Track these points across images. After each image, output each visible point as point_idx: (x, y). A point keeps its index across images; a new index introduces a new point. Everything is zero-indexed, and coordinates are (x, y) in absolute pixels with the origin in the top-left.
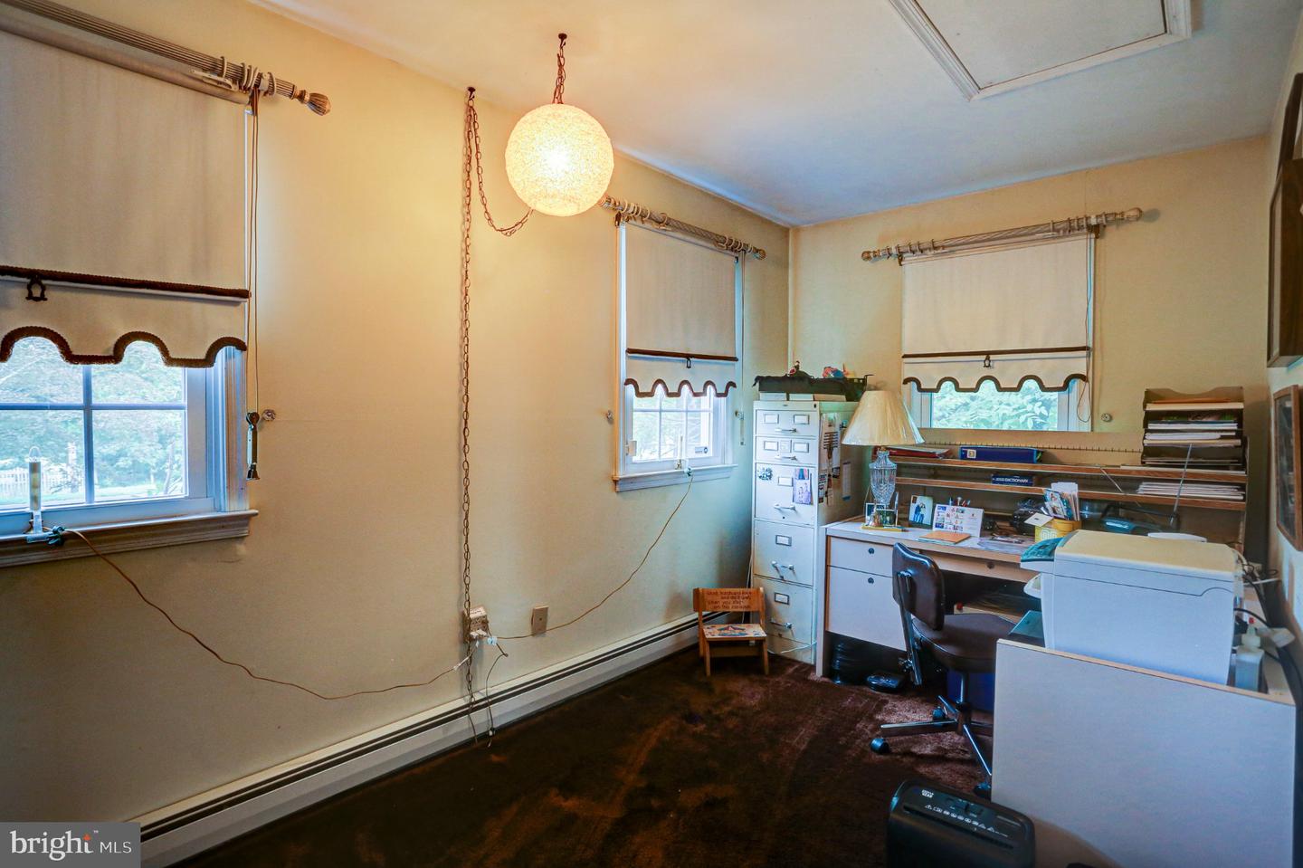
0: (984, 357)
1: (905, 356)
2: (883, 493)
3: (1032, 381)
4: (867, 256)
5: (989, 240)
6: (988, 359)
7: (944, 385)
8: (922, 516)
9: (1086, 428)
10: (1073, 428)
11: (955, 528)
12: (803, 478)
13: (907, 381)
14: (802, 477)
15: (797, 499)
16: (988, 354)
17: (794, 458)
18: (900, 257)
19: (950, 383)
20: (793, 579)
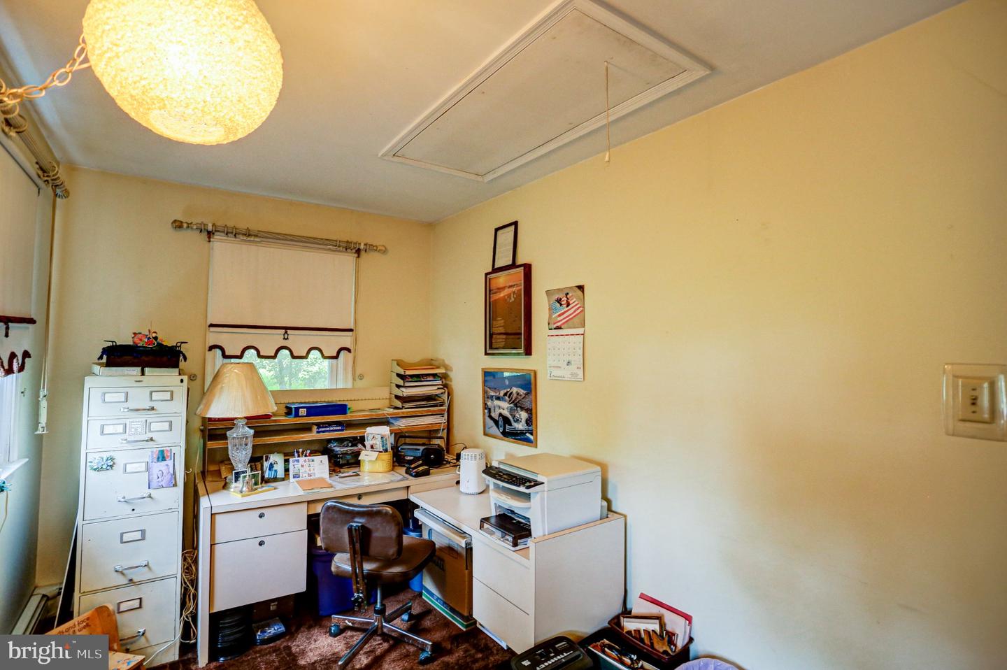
0: (283, 331)
1: (212, 325)
2: (240, 457)
3: (317, 351)
4: (178, 225)
5: (292, 240)
6: (286, 332)
7: (247, 352)
8: (276, 471)
9: (349, 385)
10: (340, 386)
11: (310, 475)
12: (164, 459)
13: (212, 348)
14: (162, 457)
15: (154, 484)
16: (286, 328)
17: (152, 440)
18: (210, 234)
19: (253, 351)
20: (149, 576)
